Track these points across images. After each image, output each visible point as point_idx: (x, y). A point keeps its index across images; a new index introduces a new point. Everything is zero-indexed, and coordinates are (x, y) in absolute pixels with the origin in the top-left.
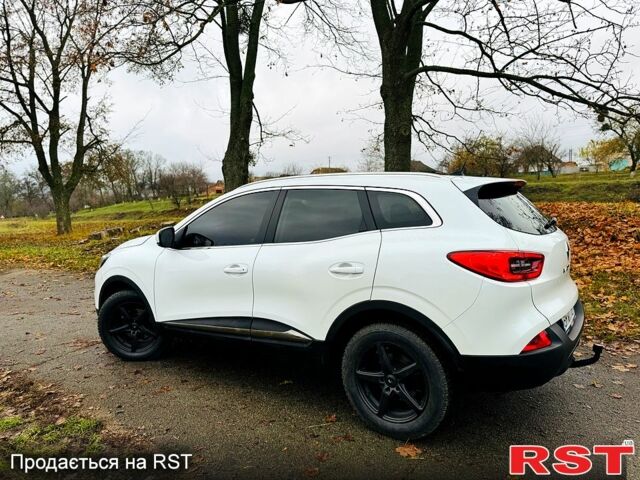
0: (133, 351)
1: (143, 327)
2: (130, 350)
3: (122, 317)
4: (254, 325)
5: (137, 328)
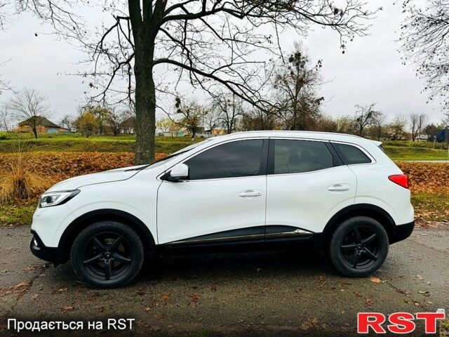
0: (108, 279)
1: (116, 255)
2: (104, 278)
3: (95, 248)
4: (267, 230)
5: (111, 256)
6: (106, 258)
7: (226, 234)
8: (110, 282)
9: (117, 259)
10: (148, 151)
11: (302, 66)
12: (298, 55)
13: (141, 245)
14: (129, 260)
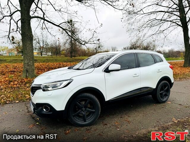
0: (85, 121)
1: (88, 109)
2: (83, 121)
3: (77, 107)
4: (142, 89)
5: (85, 110)
6: (83, 111)
7: (129, 93)
8: (87, 123)
9: (88, 111)
10: (31, 62)
11: (73, 26)
12: (71, 21)
13: (99, 102)
14: (94, 111)
